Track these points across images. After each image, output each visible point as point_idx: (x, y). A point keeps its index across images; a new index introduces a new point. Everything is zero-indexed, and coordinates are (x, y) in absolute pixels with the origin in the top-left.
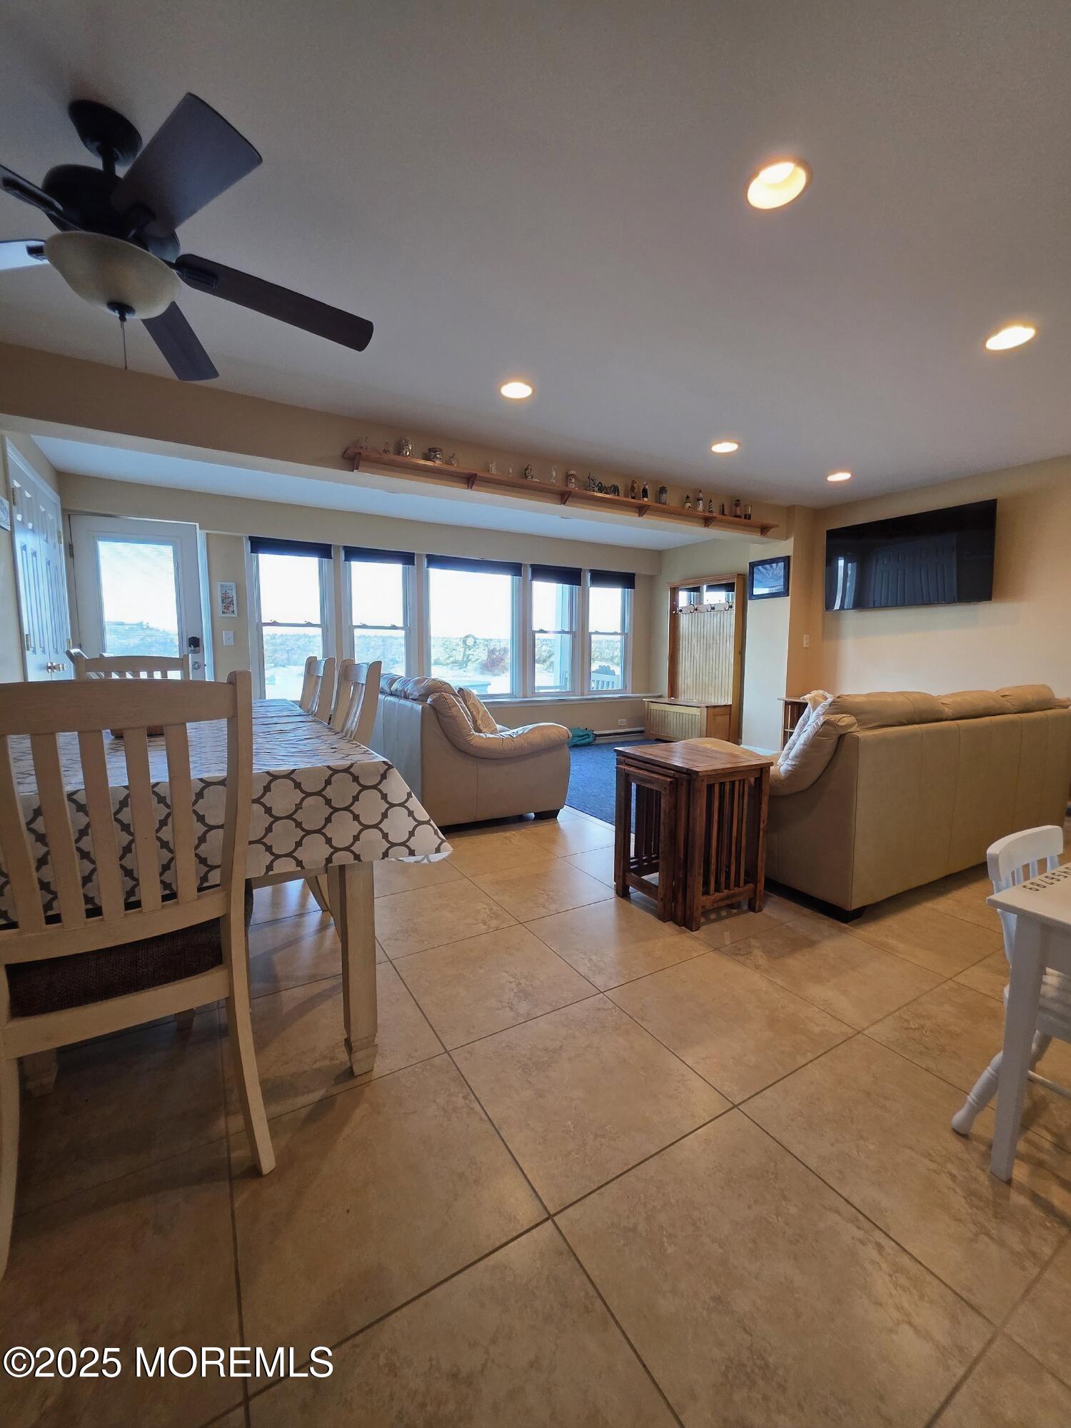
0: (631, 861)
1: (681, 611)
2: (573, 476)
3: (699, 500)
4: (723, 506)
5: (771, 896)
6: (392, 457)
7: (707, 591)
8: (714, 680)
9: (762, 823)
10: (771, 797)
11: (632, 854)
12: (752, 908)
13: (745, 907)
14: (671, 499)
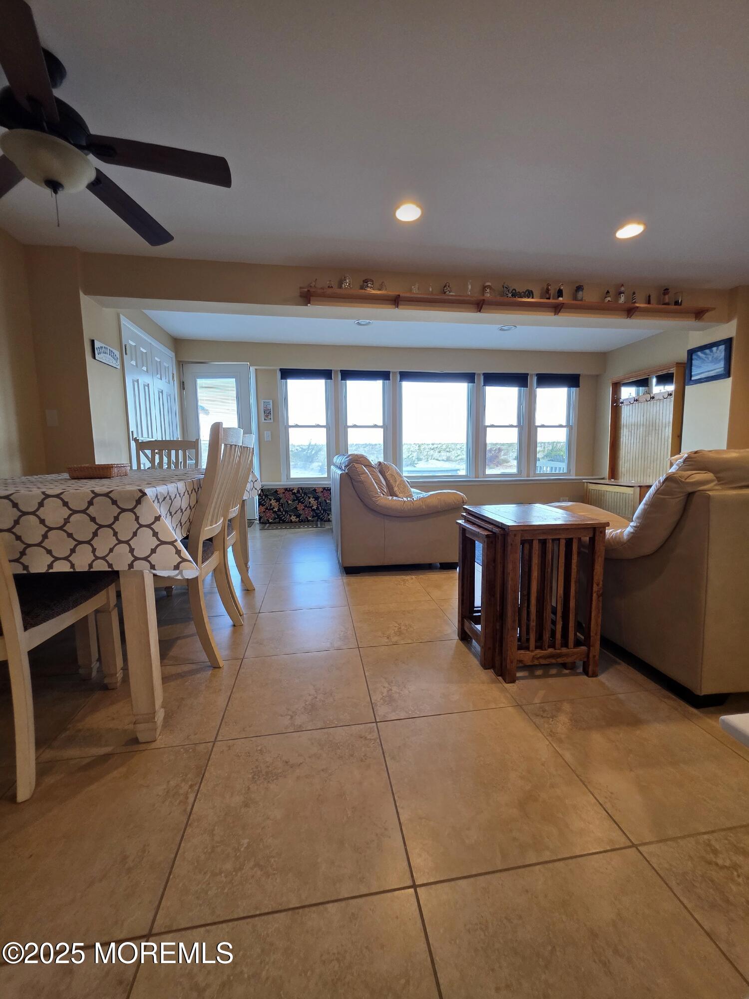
0: (475, 609)
1: (622, 403)
2: (489, 287)
3: (621, 293)
4: (649, 296)
5: (619, 664)
6: (336, 290)
7: (655, 386)
8: (652, 463)
9: (595, 585)
10: (607, 560)
11: (478, 602)
12: (586, 672)
13: (580, 670)
14: (589, 296)
